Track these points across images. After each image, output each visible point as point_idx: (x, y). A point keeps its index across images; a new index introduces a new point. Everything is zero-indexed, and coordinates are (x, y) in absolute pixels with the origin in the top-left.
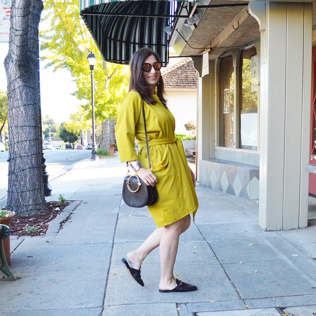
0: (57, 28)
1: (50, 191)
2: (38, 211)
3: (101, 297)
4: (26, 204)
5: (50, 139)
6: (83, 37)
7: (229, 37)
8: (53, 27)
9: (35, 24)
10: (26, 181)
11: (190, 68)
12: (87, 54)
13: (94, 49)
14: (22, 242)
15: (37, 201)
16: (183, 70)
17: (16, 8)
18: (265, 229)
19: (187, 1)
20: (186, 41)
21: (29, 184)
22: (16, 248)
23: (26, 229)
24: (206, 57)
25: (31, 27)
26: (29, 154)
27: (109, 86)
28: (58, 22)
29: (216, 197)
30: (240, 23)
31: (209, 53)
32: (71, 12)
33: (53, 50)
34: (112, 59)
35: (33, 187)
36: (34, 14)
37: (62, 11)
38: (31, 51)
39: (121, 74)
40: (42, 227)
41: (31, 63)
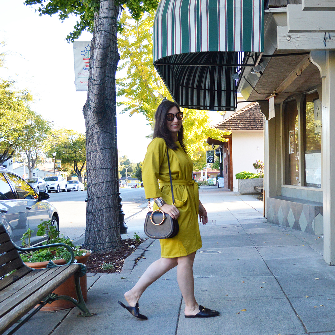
0: (133, 76)
1: (127, 228)
2: (114, 248)
3: (173, 332)
4: (102, 241)
5: (127, 179)
6: (157, 84)
7: (292, 83)
8: (129, 75)
9: (112, 74)
10: (103, 221)
11: (258, 111)
13: (168, 95)
14: (98, 278)
15: (113, 238)
16: (251, 113)
17: (94, 60)
18: (329, 264)
19: (252, 52)
20: (253, 87)
21: (106, 223)
22: (93, 285)
23: (102, 266)
24: (272, 101)
25: (108, 77)
26: (106, 195)
28: (134, 70)
29: (284, 233)
30: (303, 70)
31: (275, 97)
32: (147, 61)
33: (129, 97)
34: (184, 104)
35: (109, 226)
36: (111, 65)
37: (138, 61)
38: (109, 99)
39: (193, 118)
40: (117, 264)
41: (108, 110)
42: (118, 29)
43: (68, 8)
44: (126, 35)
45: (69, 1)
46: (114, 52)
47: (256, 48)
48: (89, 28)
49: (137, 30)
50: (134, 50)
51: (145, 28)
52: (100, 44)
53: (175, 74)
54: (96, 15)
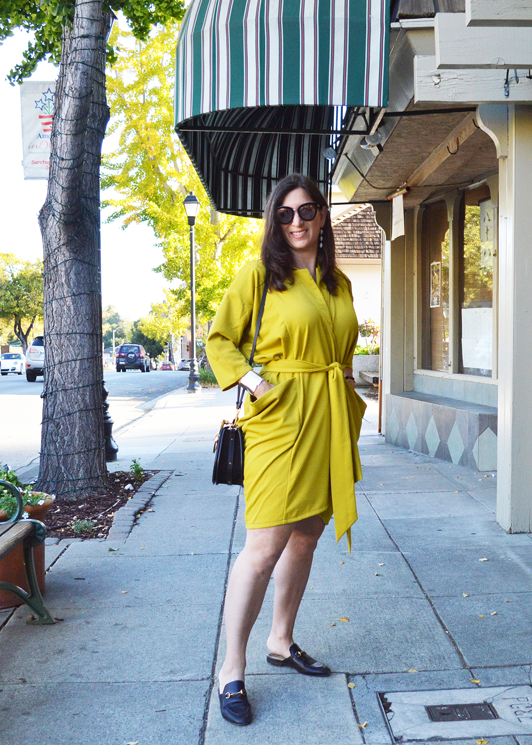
0: (130, 149)
1: (116, 451)
2: (94, 490)
3: (210, 660)
4: (72, 476)
5: (114, 351)
6: (176, 166)
7: (440, 167)
8: (123, 147)
9: (94, 148)
10: (74, 436)
11: (368, 221)
12: (183, 196)
13: (195, 187)
14: (65, 549)
15: (93, 471)
16: (356, 225)
17: (62, 120)
18: (508, 530)
19: (365, 106)
20: (362, 175)
21: (79, 441)
22: (55, 562)
23: (72, 525)
24: (398, 203)
25: (88, 153)
26: (80, 385)
27: (221, 254)
28: (133, 138)
29: (419, 465)
30: (461, 142)
31: (405, 196)
32: (156, 119)
33: (122, 190)
34: (229, 207)
35: (86, 447)
36: (92, 129)
37: (139, 119)
38: (88, 197)
39: (243, 233)
40: (100, 521)
41: (87, 219)
42: (108, 59)
43: (13, 17)
44: (118, 68)
45: (14, 2)
46: (99, 104)
47: (373, 99)
48: (51, 57)
49: (139, 59)
50: (132, 98)
51: (154, 55)
52: (73, 89)
53: (212, 147)
54: (67, 32)
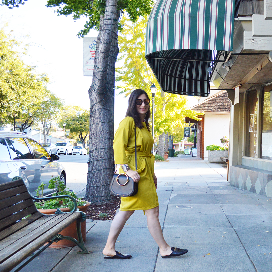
0: (129, 66)
2: (108, 201)
3: (152, 269)
4: (99, 195)
6: (147, 73)
7: (254, 76)
8: (126, 65)
9: (112, 64)
10: (101, 179)
11: (226, 97)
12: (150, 85)
14: (95, 224)
15: (108, 193)
16: (221, 99)
17: (99, 52)
19: (223, 51)
20: (223, 79)
21: (103, 181)
22: (90, 229)
23: (98, 215)
24: (237, 90)
25: (110, 66)
26: (104, 159)
27: (165, 109)
28: (130, 61)
29: (242, 194)
30: (263, 67)
31: (240, 87)
32: (140, 54)
33: (125, 82)
34: (168, 90)
35: (105, 183)
36: (112, 56)
37: (133, 54)
38: (109, 83)
39: (174, 101)
40: (110, 213)
41: (109, 92)
42: (119, 29)
43: (80, 11)
44: (125, 33)
45: (81, 5)
46: (115, 47)
47: (227, 47)
48: (96, 27)
49: (133, 30)
50: (130, 46)
51: (140, 29)
52: (104, 40)
53: (162, 66)
54: (102, 17)
